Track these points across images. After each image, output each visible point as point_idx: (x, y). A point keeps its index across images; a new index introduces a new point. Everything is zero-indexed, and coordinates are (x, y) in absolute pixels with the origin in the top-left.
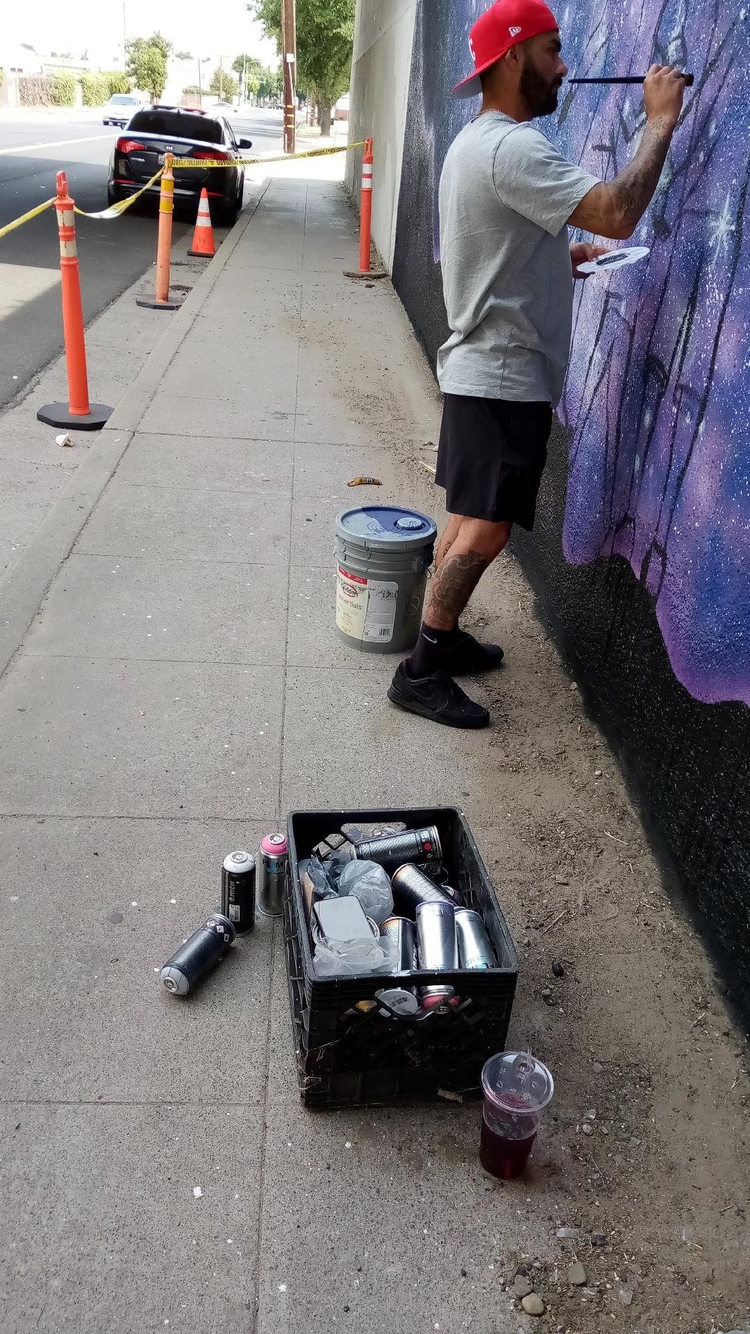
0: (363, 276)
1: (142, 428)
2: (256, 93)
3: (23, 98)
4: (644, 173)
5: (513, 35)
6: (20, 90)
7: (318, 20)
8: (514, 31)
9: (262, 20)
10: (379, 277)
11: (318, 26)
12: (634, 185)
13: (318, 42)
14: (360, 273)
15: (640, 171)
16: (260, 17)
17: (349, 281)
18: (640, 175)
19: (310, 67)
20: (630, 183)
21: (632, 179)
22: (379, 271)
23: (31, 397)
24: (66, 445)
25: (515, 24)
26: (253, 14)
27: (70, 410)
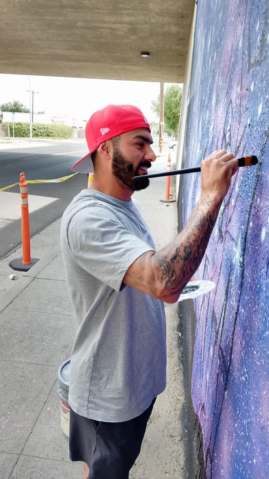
0: (166, 202)
1: (39, 276)
2: (156, 133)
3: (79, 136)
4: (186, 247)
5: (103, 134)
6: (78, 134)
7: (174, 111)
8: (105, 131)
9: (156, 112)
10: (173, 202)
11: (174, 113)
12: (175, 258)
13: (174, 117)
14: (165, 200)
15: (182, 245)
16: (155, 111)
17: (161, 203)
18: (182, 249)
19: (171, 125)
20: (171, 256)
21: (173, 252)
22: (173, 200)
23: (14, 254)
24: (13, 279)
25: (105, 127)
26: (153, 110)
27: (23, 262)
